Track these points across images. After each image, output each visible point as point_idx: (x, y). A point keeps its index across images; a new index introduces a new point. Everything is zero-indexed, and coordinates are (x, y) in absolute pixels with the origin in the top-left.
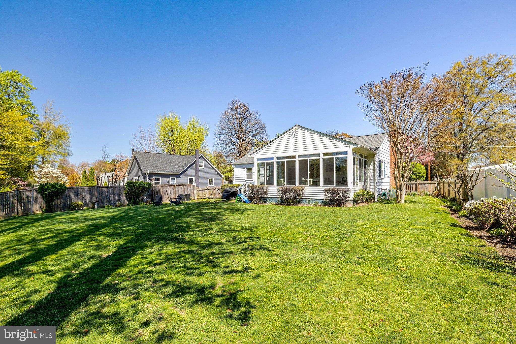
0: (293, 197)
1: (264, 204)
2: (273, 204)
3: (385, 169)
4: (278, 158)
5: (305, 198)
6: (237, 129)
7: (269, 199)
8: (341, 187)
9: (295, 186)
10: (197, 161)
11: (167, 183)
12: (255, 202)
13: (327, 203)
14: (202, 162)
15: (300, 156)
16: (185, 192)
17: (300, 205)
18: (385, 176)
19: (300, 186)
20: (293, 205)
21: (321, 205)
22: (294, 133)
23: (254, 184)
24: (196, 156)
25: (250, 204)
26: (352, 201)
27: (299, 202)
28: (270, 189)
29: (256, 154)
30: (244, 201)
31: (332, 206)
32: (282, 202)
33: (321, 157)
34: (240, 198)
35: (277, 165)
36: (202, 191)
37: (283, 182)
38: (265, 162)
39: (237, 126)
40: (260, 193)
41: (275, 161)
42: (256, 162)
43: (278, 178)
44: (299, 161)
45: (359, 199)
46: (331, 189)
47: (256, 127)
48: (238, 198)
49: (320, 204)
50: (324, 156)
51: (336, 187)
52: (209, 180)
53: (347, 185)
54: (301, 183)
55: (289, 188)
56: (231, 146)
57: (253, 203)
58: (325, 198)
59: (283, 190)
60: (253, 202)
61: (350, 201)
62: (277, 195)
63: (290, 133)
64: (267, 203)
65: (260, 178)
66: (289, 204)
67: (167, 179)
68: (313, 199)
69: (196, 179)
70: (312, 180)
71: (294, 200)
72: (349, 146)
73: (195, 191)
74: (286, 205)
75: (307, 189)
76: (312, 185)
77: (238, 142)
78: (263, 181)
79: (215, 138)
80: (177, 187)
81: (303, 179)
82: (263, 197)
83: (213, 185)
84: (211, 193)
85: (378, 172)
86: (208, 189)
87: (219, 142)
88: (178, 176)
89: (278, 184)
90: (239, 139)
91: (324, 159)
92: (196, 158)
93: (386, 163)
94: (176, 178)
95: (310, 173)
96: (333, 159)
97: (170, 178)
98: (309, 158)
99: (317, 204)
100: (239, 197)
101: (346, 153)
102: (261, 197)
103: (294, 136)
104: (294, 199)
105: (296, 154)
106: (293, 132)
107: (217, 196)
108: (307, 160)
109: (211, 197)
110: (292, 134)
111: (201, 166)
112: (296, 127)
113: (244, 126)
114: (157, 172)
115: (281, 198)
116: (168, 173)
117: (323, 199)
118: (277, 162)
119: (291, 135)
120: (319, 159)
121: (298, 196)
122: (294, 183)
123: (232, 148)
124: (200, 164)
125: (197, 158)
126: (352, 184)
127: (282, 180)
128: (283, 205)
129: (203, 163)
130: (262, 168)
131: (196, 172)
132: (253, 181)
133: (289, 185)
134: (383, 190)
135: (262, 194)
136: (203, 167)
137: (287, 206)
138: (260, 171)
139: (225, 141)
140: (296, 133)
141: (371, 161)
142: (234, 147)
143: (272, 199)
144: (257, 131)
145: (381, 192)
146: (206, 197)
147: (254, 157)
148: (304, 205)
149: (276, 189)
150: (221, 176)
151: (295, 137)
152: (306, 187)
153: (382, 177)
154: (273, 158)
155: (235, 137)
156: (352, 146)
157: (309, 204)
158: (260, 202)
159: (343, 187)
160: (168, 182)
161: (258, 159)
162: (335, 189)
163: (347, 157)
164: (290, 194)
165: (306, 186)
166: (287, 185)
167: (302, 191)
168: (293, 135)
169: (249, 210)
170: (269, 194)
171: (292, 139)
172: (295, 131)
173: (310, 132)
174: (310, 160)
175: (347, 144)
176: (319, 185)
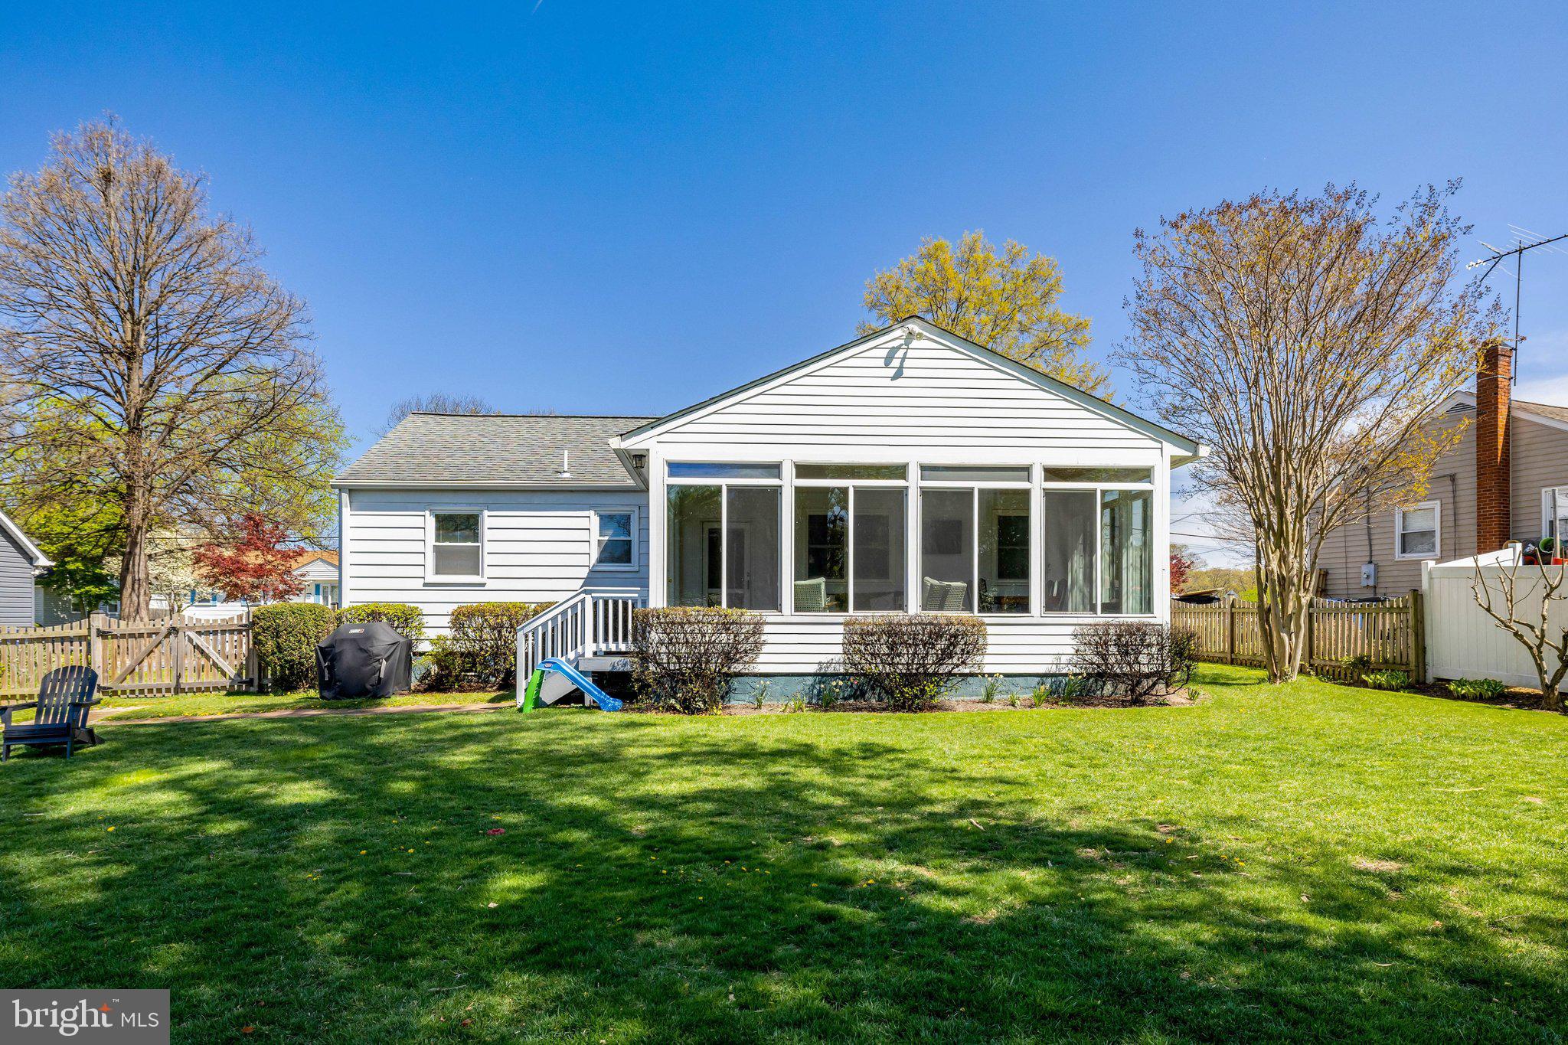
4: (806, 470)
7: (745, 682)
12: (700, 704)
22: (900, 354)
33: (1037, 487)
38: (721, 482)
41: (789, 483)
44: (927, 493)
72: (1159, 446)
81: (931, 581)
96: (1089, 496)
98: (977, 485)
101: (1146, 474)
103: (901, 368)
105: (913, 458)
106: (895, 349)
109: (128, 684)
110: (888, 359)
118: (800, 492)
119: (881, 363)
127: (822, 583)
140: (911, 354)
151: (906, 373)
156: (1171, 450)
157: (989, 699)
168: (896, 363)
171: (888, 382)
172: (907, 344)
173: (987, 361)
174: (981, 491)
175: (1151, 439)
176: (1028, 612)
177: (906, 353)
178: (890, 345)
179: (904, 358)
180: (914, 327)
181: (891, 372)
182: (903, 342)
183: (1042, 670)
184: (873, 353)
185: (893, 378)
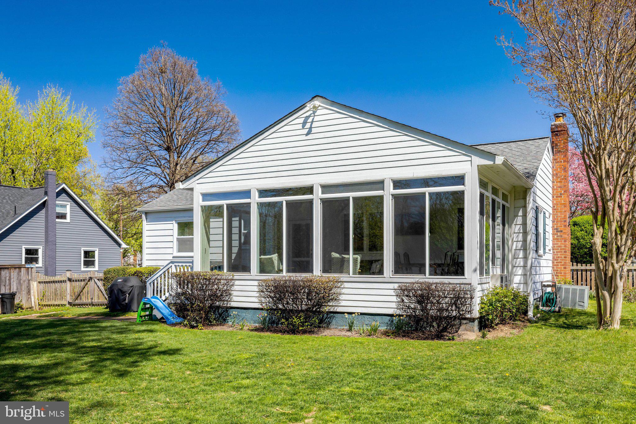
0: (304, 307)
1: (218, 329)
2: (246, 328)
3: (544, 230)
4: (263, 193)
5: (340, 310)
6: (164, 125)
7: (235, 312)
8: (446, 281)
9: (310, 274)
10: (50, 203)
12: (193, 323)
13: (405, 328)
14: (65, 206)
15: (326, 188)
17: (327, 332)
18: (544, 249)
19: (326, 275)
20: (304, 332)
21: (386, 334)
22: (310, 120)
23: (192, 268)
24: (46, 188)
25: (177, 328)
26: (476, 322)
27: (321, 321)
28: (237, 283)
29: (200, 181)
30: (162, 318)
31: (418, 338)
32: (273, 322)
33: (388, 192)
34: (151, 308)
35: (261, 214)
36: (53, 285)
37: (276, 263)
38: (224, 202)
39: (165, 117)
40: (210, 296)
41: (255, 199)
42: (198, 203)
43: (263, 251)
44: (325, 202)
45: (496, 316)
46: (416, 286)
47: (213, 122)
48: (144, 309)
49: (383, 328)
50: (395, 188)
51: (431, 281)
52: (87, 254)
53: (463, 274)
54: (328, 267)
55: (294, 282)
56: (148, 168)
57: (185, 326)
58: (399, 312)
59: (276, 287)
60: (186, 322)
61: (472, 320)
62: (256, 300)
64: (230, 323)
65: (212, 250)
66: (293, 331)
68: (362, 314)
69: (45, 252)
70: (359, 257)
71: (307, 318)
72: (469, 159)
73: (35, 285)
74: (283, 332)
75: (346, 285)
76: (360, 273)
77: (168, 158)
78: (218, 258)
79: (105, 146)
81: (335, 255)
82: (218, 307)
83: (97, 268)
84: (77, 290)
85: (534, 237)
86: (70, 280)
87: (115, 156)
89: (263, 270)
90: (168, 149)
91: (395, 197)
92: (46, 193)
93: (547, 215)
95: (354, 239)
96: (422, 196)
98: (351, 195)
99: (375, 330)
100: (148, 306)
101: (460, 179)
102: (211, 307)
103: (311, 128)
104: (309, 313)
105: (317, 181)
106: (308, 117)
107: (96, 300)
108: (347, 200)
109: (77, 302)
110: (304, 123)
111: (63, 216)
113: (182, 118)
115: (271, 310)
117: (391, 315)
118: (261, 205)
119: (300, 126)
120: (381, 197)
121: (320, 305)
122: (307, 267)
123: (151, 173)
124: (59, 210)
125: (49, 193)
126: (478, 272)
127: (275, 257)
128: (276, 331)
129: (68, 208)
130: (215, 223)
131: (47, 232)
132: (190, 260)
133: (294, 271)
134: (545, 286)
135: (215, 296)
136: (68, 220)
137: (287, 336)
138: (212, 231)
139: (133, 155)
140: (316, 119)
141: (517, 209)
142: (158, 170)
143: (244, 313)
144: (217, 133)
145: (540, 293)
146: (64, 302)
147: (192, 189)
148: (337, 333)
149: (256, 283)
150: (119, 245)
151: (314, 130)
152: (342, 279)
153: (541, 252)
154: (247, 194)
155: (159, 146)
156: (479, 161)
157: (350, 330)
158: (207, 322)
159: (452, 281)
161: (206, 196)
162: (429, 285)
163: (462, 193)
164: (295, 300)
165: (343, 277)
166: (288, 271)
167: (331, 290)
168: (308, 125)
169: (164, 353)
170: (235, 299)
171: (304, 137)
172: (314, 113)
173: (358, 117)
174: (354, 199)
175: (464, 155)
176: (383, 274)
177: (313, 119)
178: (305, 115)
179: (312, 122)
180: (317, 102)
181: (305, 131)
182: (312, 112)
183: (390, 312)
184: (297, 120)
185: (307, 134)
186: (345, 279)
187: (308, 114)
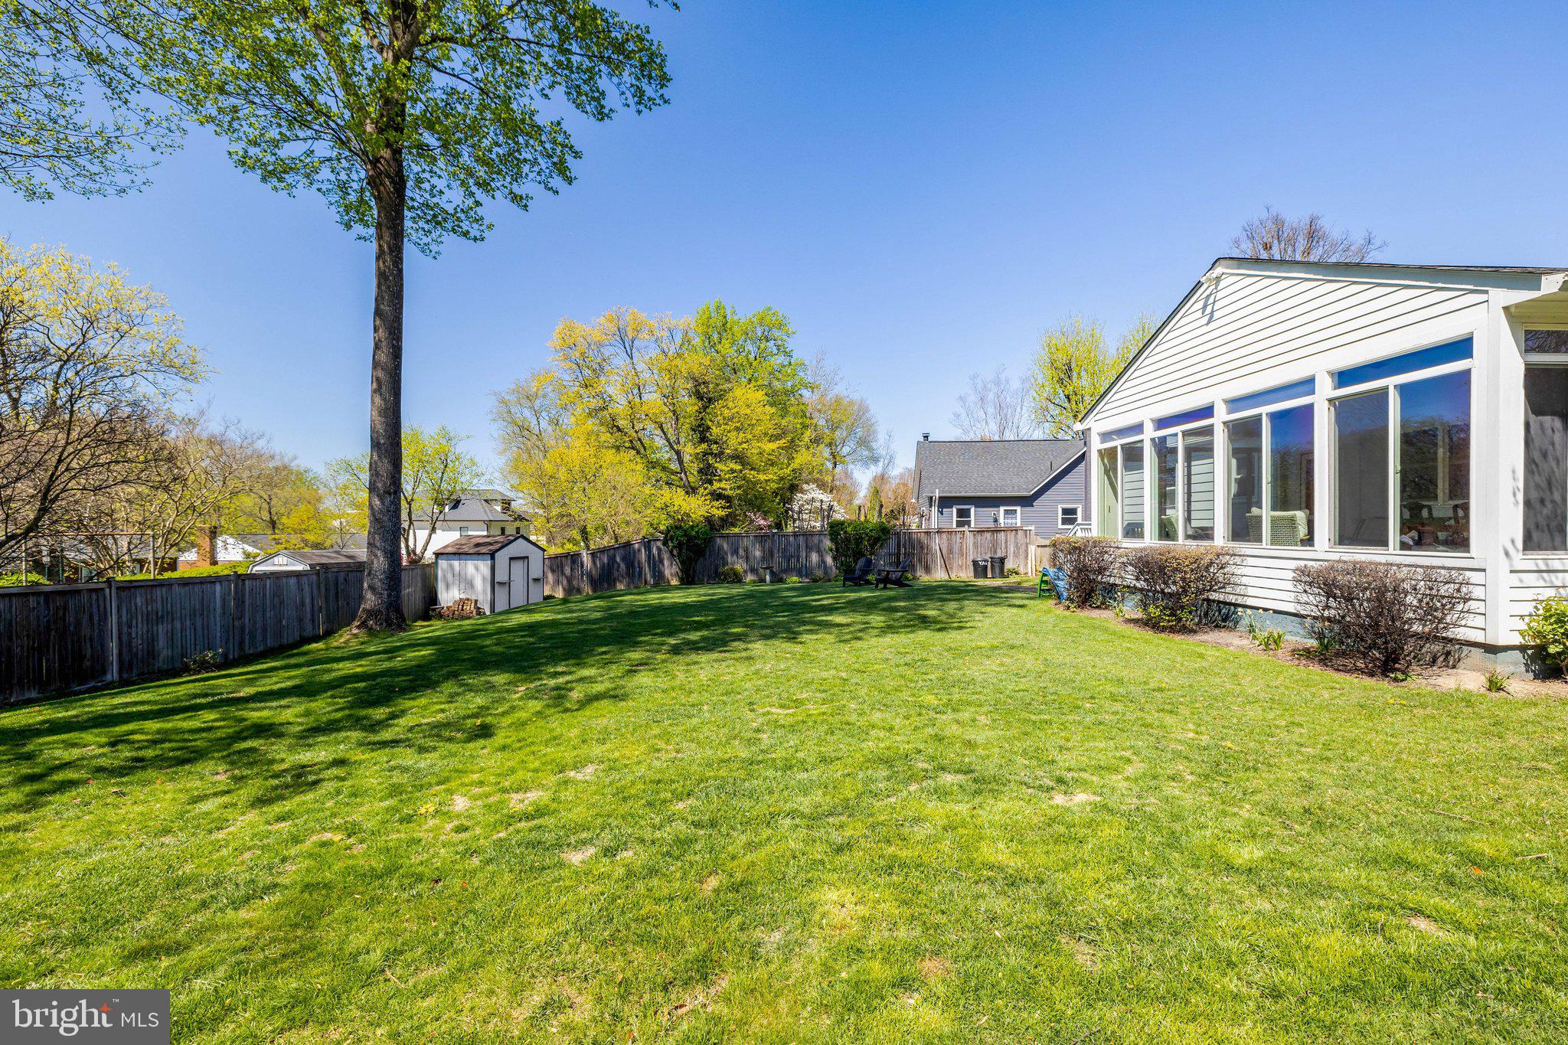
5: (1250, 602)
11: (991, 525)
15: (1232, 404)
16: (999, 551)
17: (1212, 636)
19: (1232, 544)
20: (1174, 630)
21: (1307, 654)
22: (1211, 300)
29: (1099, 416)
33: (1322, 396)
42: (1096, 445)
44: (1228, 426)
48: (1043, 582)
50: (1336, 386)
61: (1489, 649)
63: (1195, 305)
67: (992, 511)
68: (1275, 612)
70: (1300, 515)
72: (1483, 298)
73: (1032, 549)
75: (1251, 561)
80: (972, 534)
81: (1255, 512)
88: (1026, 501)
91: (1335, 402)
94: (1018, 509)
96: (1382, 394)
97: (1002, 509)
98: (1265, 410)
99: (1277, 642)
101: (1462, 347)
103: (1212, 313)
105: (1216, 395)
106: (1208, 297)
108: (1259, 419)
110: (1204, 308)
112: (1219, 270)
114: (963, 494)
116: (993, 494)
119: (1199, 314)
120: (1310, 407)
131: (1086, 488)
140: (1219, 295)
147: (1090, 430)
148: (1227, 638)
151: (1217, 315)
152: (1243, 552)
154: (1140, 428)
156: (1504, 298)
157: (1252, 636)
160: (996, 520)
161: (1106, 436)
165: (1254, 548)
168: (1209, 310)
171: (1205, 329)
172: (1216, 287)
174: (1270, 415)
175: (1471, 292)
176: (1313, 545)
177: (1215, 297)
178: (1204, 295)
179: (1214, 302)
181: (1206, 320)
182: (1213, 287)
184: (1195, 307)
185: (1208, 324)
186: (1249, 552)
187: (1208, 292)
